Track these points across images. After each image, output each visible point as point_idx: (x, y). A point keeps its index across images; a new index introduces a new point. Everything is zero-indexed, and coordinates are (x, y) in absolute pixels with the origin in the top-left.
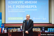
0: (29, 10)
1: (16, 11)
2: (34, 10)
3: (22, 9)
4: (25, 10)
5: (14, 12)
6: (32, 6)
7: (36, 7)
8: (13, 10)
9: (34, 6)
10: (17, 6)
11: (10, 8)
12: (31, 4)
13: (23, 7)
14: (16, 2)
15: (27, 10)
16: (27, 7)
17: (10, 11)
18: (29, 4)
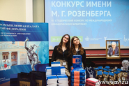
0: (96, 21)
1: (67, 22)
2: (105, 21)
3: (81, 18)
4: (87, 20)
5: (63, 24)
6: (101, 13)
7: (109, 14)
8: (61, 21)
9: (106, 13)
10: (70, 13)
11: (54, 16)
12: (99, 9)
13: (82, 14)
14: (68, 4)
15: (91, 20)
16: (91, 14)
17: (56, 23)
18: (94, 9)
